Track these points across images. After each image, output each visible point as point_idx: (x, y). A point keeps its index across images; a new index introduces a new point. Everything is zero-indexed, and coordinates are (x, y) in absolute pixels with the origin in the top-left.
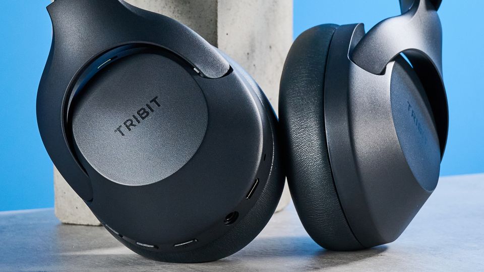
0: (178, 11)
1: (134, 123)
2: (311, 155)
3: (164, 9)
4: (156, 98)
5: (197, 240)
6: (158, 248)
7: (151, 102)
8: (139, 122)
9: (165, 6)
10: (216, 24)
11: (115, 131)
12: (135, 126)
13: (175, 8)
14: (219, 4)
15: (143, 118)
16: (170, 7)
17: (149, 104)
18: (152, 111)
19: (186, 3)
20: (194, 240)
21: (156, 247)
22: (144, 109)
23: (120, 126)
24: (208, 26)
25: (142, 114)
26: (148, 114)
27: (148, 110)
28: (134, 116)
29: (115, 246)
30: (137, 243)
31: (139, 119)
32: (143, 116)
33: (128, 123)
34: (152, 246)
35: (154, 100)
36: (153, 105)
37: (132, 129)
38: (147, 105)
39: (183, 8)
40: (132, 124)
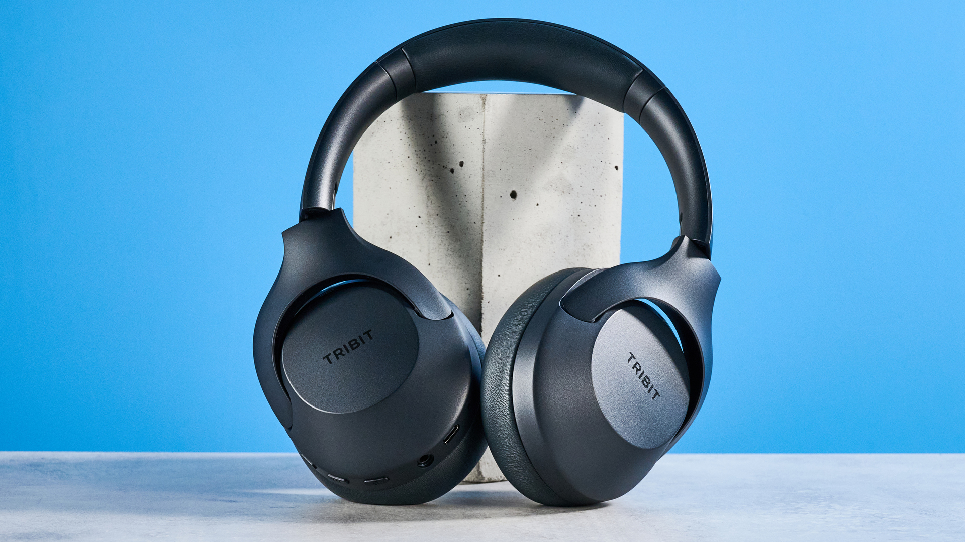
0: (451, 248)
1: (343, 353)
2: (498, 401)
3: (440, 247)
4: (370, 330)
5: (389, 479)
6: (349, 482)
7: (364, 334)
8: (348, 352)
9: (441, 244)
10: (481, 264)
11: (323, 359)
12: (343, 355)
13: (448, 246)
14: (484, 243)
15: (353, 349)
16: (445, 244)
17: (362, 335)
18: (364, 343)
19: (457, 241)
20: (384, 477)
21: (346, 480)
22: (355, 340)
23: (330, 354)
24: (474, 265)
25: (353, 345)
26: (359, 345)
27: (359, 341)
28: (345, 346)
29: (318, 487)
30: (329, 475)
31: (349, 349)
32: (354, 346)
33: (338, 352)
34: (343, 480)
35: (368, 333)
36: (366, 337)
37: (340, 357)
38: (360, 337)
39: (455, 247)
40: (341, 354)
